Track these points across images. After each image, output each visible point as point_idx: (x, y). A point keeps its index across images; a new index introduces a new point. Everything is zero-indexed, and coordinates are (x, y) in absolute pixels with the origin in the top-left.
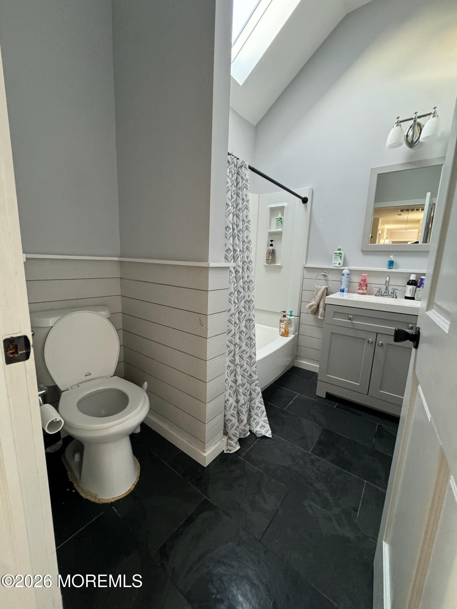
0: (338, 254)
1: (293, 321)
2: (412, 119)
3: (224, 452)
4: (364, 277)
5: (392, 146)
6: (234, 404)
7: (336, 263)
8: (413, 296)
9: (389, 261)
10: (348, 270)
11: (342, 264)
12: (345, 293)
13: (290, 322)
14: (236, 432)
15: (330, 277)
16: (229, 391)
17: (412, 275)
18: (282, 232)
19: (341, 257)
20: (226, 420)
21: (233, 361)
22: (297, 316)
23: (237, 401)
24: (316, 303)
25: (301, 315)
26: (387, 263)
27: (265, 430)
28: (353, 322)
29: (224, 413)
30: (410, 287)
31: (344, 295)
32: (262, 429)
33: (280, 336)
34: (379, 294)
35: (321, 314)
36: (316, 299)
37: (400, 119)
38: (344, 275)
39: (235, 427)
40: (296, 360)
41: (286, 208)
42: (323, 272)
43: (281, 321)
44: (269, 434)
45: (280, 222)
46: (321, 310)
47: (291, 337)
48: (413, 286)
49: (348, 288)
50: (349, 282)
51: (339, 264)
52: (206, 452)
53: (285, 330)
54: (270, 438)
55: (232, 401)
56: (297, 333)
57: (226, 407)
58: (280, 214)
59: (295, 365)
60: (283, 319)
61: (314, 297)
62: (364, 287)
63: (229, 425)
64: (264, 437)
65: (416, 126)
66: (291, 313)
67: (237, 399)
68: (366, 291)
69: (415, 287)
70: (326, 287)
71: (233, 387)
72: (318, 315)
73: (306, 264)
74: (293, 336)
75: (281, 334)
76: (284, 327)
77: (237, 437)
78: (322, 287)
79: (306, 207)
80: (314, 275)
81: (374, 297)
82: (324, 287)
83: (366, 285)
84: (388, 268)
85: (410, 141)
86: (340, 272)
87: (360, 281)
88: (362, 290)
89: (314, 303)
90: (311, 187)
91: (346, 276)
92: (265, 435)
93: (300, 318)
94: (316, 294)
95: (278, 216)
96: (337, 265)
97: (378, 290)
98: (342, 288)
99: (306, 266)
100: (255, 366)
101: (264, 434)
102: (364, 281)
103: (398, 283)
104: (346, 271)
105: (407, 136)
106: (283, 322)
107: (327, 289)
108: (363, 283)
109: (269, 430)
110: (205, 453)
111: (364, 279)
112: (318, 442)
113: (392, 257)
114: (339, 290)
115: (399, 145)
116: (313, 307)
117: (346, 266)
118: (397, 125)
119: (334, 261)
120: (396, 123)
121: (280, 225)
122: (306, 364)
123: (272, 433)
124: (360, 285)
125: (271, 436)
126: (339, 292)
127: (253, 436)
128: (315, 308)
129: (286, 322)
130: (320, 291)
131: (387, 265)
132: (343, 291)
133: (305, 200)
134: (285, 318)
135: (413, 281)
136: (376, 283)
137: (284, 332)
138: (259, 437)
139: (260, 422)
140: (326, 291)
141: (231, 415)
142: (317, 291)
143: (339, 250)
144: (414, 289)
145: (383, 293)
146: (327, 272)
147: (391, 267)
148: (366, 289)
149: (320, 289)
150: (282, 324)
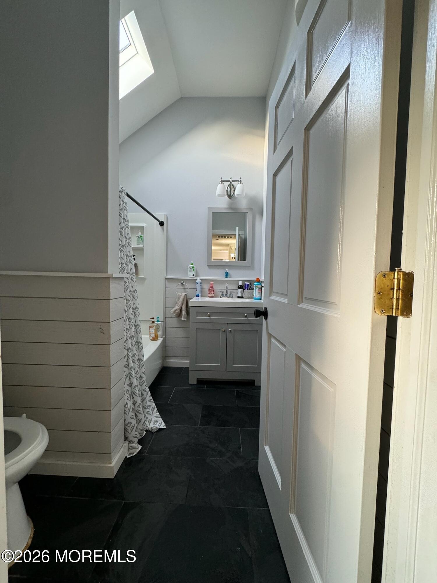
0: (192, 268)
1: (160, 326)
2: (229, 181)
3: (127, 457)
4: (212, 284)
5: (220, 195)
6: (132, 406)
7: (191, 275)
8: (242, 296)
9: (226, 273)
10: (200, 280)
11: (195, 276)
12: (199, 298)
13: (158, 327)
14: (136, 433)
15: (187, 286)
16: (127, 395)
17: (240, 282)
18: (143, 248)
19: (194, 270)
20: (126, 425)
21: (127, 366)
22: (162, 321)
23: (134, 403)
24: (178, 308)
25: (166, 320)
26: (225, 274)
27: (159, 424)
28: (211, 318)
29: (124, 418)
30: (240, 290)
31: (199, 299)
32: (155, 424)
33: (150, 341)
34: (222, 296)
35: (184, 316)
36: (178, 304)
37: (223, 179)
38: (198, 284)
39: (135, 428)
40: (165, 360)
41: (145, 227)
42: (182, 282)
43: (150, 327)
44: (163, 426)
45: (141, 239)
46: (184, 313)
47: (160, 340)
48: (241, 289)
49: (201, 293)
50: (202, 289)
51: (193, 275)
52: (112, 462)
53: (155, 334)
54: (166, 428)
55: (130, 404)
56: (164, 336)
57: (126, 411)
58: (140, 233)
59: (165, 366)
60: (152, 325)
61: (177, 303)
62: (212, 291)
63: (129, 429)
64: (160, 430)
65: (232, 186)
66: (158, 319)
67: (134, 402)
68: (214, 294)
69: (242, 289)
70: (185, 294)
71: (129, 390)
72: (181, 317)
73: (166, 276)
74: (162, 339)
75: (151, 339)
76: (154, 332)
77: (137, 438)
78: (182, 295)
79: (163, 229)
80: (174, 285)
81: (219, 298)
82: (184, 294)
83: (214, 290)
84: (226, 278)
85: (229, 194)
86: (194, 281)
87: (209, 287)
88: (212, 294)
89: (177, 307)
90: (166, 214)
91: (199, 284)
92: (160, 427)
93: (165, 322)
94: (178, 300)
95: (138, 234)
96: (192, 276)
97: (221, 293)
98: (197, 294)
99: (167, 278)
100: (144, 368)
101: (158, 427)
102: (212, 288)
103: (232, 287)
104: (198, 281)
105: (227, 191)
106: (153, 328)
107: (186, 295)
108: (212, 289)
109: (162, 422)
110: (111, 464)
111: (212, 286)
112: (202, 416)
113: (227, 269)
114: (195, 296)
115: (223, 195)
116: (177, 311)
117: (198, 277)
118: (222, 183)
119: (189, 273)
120: (221, 181)
121: (141, 242)
122: (175, 362)
123: (165, 424)
124: (210, 290)
125: (165, 427)
126: (195, 297)
127: (149, 433)
128: (179, 312)
129: (156, 327)
130: (181, 298)
131: (225, 276)
132: (198, 296)
133: (162, 224)
134: (154, 324)
135: (241, 285)
136: (220, 288)
137: (154, 336)
138: (155, 432)
139: (152, 419)
140: (185, 297)
141: (130, 417)
142: (179, 298)
143: (192, 264)
144: (242, 291)
145: (225, 295)
146: (184, 282)
147: (227, 277)
148: (214, 293)
149: (181, 296)
150: (151, 330)
